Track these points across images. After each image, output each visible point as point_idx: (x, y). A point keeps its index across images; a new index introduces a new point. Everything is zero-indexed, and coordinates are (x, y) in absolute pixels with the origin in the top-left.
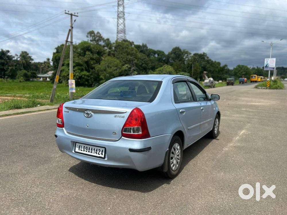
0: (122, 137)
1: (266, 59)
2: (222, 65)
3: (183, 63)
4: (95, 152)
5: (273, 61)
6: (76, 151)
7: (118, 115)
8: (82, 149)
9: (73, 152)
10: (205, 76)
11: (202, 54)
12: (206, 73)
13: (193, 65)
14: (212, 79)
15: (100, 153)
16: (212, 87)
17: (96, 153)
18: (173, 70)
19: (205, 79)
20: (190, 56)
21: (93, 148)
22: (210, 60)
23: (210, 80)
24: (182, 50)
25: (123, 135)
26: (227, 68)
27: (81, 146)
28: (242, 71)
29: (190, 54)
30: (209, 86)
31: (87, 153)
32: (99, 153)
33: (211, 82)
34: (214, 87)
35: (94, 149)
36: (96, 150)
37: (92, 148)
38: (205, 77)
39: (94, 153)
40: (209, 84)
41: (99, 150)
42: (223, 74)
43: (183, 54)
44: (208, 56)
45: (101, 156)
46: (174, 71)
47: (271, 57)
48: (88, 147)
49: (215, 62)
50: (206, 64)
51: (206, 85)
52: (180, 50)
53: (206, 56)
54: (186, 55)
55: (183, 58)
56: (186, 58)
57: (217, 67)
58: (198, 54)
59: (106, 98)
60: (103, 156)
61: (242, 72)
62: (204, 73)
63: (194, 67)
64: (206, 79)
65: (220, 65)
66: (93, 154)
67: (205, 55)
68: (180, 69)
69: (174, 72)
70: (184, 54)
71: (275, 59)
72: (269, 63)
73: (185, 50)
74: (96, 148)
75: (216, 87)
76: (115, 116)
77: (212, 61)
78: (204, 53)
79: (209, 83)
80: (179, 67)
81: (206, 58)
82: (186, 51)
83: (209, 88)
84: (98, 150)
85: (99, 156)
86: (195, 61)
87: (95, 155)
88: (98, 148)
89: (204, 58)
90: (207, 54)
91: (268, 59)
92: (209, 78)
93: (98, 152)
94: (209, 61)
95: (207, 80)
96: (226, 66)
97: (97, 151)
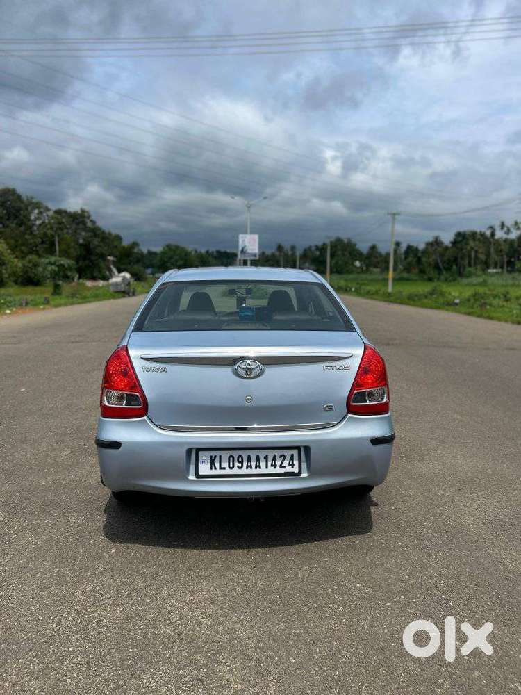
0: (349, 415)
1: (241, 236)
2: (125, 243)
3: (28, 232)
4: (269, 463)
5: (254, 240)
6: (201, 473)
7: (333, 364)
8: (225, 465)
9: (192, 477)
10: (112, 267)
11: (79, 212)
12: (113, 261)
13: (57, 238)
14: (127, 275)
15: (286, 463)
16: (131, 294)
17: (272, 465)
18: (7, 249)
19: (111, 276)
20: (47, 216)
21: (262, 454)
22: (99, 229)
23: (124, 278)
24: (25, 199)
25: (351, 409)
26: (140, 250)
27: (218, 459)
28: (176, 258)
29: (48, 209)
30: (124, 292)
31: (244, 471)
32: (283, 465)
33: (126, 283)
34: (134, 295)
35: (266, 458)
36: (270, 458)
37: (258, 457)
38: (110, 270)
39: (267, 467)
40: (123, 288)
41: (280, 457)
42: (129, 264)
43: (27, 209)
44: (93, 218)
45: (289, 469)
46: (9, 251)
47: (249, 231)
48: (245, 454)
49: (110, 234)
50: (91, 237)
51: (116, 290)
52: (19, 197)
53: (89, 217)
54: (36, 211)
55: (29, 220)
56: (36, 219)
57: (116, 247)
58: (65, 212)
59: (230, 328)
60: (296, 470)
61: (176, 261)
62: (109, 260)
63: (59, 242)
64: (114, 274)
65: (121, 243)
66: (263, 471)
67: (86, 214)
68: (23, 248)
69: (9, 254)
70: (29, 208)
71: (256, 237)
72: (247, 245)
73: (32, 198)
74: (271, 454)
75: (139, 294)
76: (327, 368)
77: (103, 232)
78: (83, 211)
79: (123, 285)
80: (20, 242)
81: (89, 224)
82: (34, 201)
83: (124, 297)
84: (277, 457)
85: (282, 471)
86: (61, 229)
87: (271, 470)
88: (278, 453)
89: (84, 223)
90: (91, 213)
91: (244, 235)
92: (120, 271)
93: (278, 463)
94: (96, 232)
95: (118, 276)
96: (135, 244)
97: (274, 459)
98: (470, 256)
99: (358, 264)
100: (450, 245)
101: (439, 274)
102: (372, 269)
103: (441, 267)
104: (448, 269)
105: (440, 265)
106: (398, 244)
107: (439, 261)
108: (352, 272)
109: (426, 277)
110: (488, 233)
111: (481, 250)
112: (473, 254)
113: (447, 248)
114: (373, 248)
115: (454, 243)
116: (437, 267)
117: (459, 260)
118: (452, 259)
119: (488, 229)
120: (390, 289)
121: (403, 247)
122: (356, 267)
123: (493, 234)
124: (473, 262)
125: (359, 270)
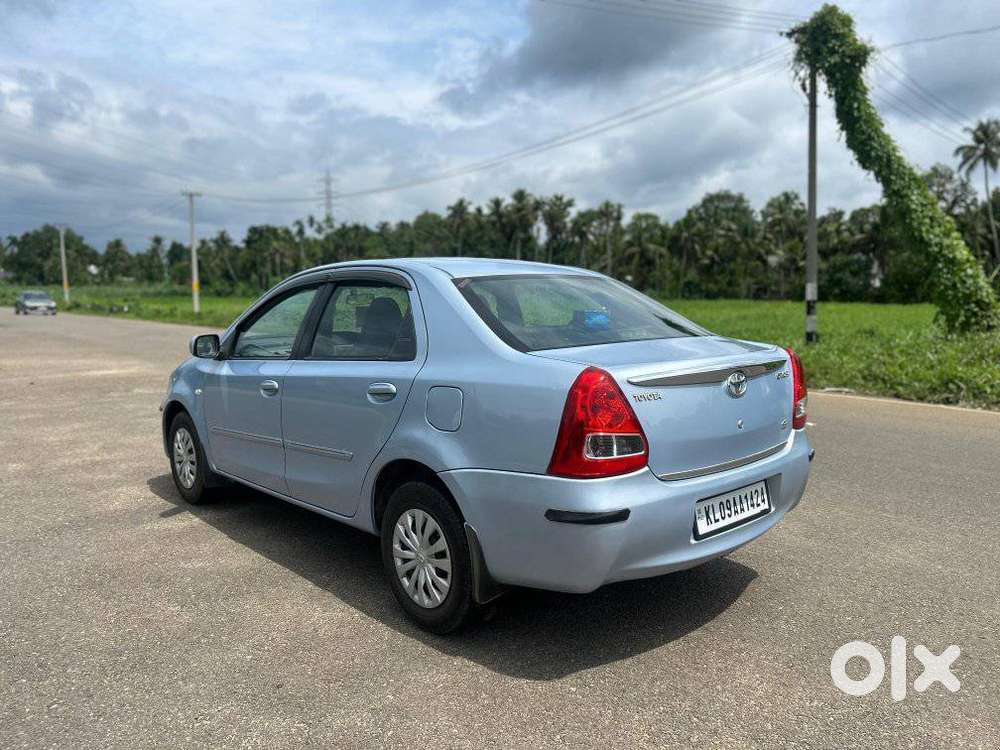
4: (749, 504)
6: (700, 533)
8: (718, 516)
9: (693, 540)
15: (759, 500)
17: (751, 506)
21: (743, 493)
27: (711, 508)
31: (732, 521)
32: (758, 503)
35: (746, 497)
36: (749, 497)
37: (740, 497)
39: (748, 509)
45: (762, 507)
48: (730, 497)
66: (745, 514)
74: (748, 491)
84: (753, 494)
85: (758, 510)
87: (751, 512)
88: (753, 489)
93: (755, 501)
97: (752, 498)
98: (273, 261)
99: (93, 269)
100: (242, 245)
101: (232, 286)
102: (119, 278)
103: (234, 277)
104: (246, 278)
105: (232, 272)
106: (158, 241)
107: (229, 266)
108: (86, 283)
109: (212, 290)
110: (294, 230)
111: (287, 253)
112: (278, 259)
113: (237, 249)
114: (117, 245)
115: (248, 242)
116: (227, 276)
117: (258, 266)
118: (248, 265)
119: (294, 225)
120: (197, 308)
121: (167, 245)
122: (90, 274)
123: (301, 232)
124: (278, 270)
125: (97, 280)
